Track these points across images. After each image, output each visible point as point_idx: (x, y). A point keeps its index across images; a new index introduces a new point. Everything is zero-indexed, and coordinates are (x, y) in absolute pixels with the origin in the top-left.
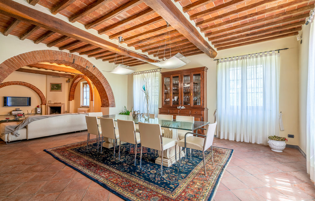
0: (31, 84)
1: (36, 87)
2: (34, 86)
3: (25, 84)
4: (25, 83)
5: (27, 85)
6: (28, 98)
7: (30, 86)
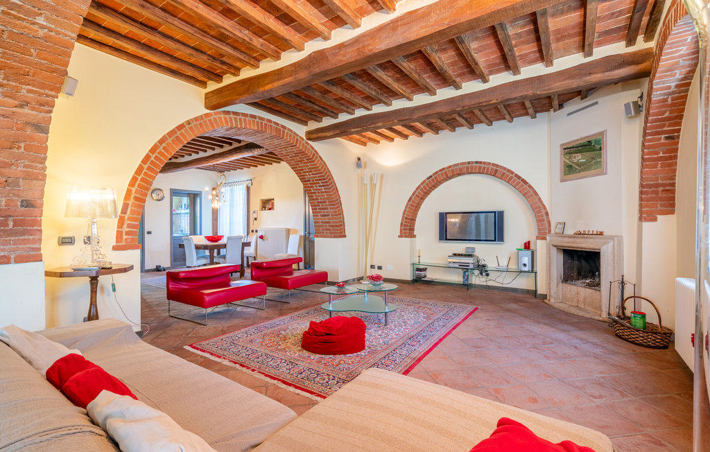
0: (498, 166)
1: (512, 173)
2: (509, 171)
3: (482, 165)
4: (481, 162)
5: (488, 168)
6: (495, 212)
7: (496, 171)
